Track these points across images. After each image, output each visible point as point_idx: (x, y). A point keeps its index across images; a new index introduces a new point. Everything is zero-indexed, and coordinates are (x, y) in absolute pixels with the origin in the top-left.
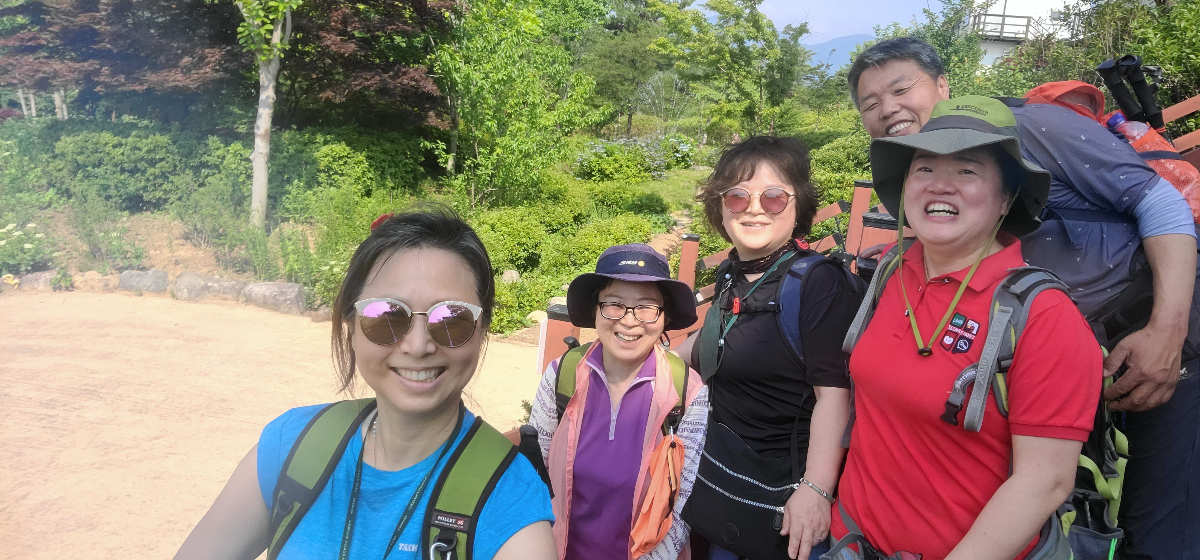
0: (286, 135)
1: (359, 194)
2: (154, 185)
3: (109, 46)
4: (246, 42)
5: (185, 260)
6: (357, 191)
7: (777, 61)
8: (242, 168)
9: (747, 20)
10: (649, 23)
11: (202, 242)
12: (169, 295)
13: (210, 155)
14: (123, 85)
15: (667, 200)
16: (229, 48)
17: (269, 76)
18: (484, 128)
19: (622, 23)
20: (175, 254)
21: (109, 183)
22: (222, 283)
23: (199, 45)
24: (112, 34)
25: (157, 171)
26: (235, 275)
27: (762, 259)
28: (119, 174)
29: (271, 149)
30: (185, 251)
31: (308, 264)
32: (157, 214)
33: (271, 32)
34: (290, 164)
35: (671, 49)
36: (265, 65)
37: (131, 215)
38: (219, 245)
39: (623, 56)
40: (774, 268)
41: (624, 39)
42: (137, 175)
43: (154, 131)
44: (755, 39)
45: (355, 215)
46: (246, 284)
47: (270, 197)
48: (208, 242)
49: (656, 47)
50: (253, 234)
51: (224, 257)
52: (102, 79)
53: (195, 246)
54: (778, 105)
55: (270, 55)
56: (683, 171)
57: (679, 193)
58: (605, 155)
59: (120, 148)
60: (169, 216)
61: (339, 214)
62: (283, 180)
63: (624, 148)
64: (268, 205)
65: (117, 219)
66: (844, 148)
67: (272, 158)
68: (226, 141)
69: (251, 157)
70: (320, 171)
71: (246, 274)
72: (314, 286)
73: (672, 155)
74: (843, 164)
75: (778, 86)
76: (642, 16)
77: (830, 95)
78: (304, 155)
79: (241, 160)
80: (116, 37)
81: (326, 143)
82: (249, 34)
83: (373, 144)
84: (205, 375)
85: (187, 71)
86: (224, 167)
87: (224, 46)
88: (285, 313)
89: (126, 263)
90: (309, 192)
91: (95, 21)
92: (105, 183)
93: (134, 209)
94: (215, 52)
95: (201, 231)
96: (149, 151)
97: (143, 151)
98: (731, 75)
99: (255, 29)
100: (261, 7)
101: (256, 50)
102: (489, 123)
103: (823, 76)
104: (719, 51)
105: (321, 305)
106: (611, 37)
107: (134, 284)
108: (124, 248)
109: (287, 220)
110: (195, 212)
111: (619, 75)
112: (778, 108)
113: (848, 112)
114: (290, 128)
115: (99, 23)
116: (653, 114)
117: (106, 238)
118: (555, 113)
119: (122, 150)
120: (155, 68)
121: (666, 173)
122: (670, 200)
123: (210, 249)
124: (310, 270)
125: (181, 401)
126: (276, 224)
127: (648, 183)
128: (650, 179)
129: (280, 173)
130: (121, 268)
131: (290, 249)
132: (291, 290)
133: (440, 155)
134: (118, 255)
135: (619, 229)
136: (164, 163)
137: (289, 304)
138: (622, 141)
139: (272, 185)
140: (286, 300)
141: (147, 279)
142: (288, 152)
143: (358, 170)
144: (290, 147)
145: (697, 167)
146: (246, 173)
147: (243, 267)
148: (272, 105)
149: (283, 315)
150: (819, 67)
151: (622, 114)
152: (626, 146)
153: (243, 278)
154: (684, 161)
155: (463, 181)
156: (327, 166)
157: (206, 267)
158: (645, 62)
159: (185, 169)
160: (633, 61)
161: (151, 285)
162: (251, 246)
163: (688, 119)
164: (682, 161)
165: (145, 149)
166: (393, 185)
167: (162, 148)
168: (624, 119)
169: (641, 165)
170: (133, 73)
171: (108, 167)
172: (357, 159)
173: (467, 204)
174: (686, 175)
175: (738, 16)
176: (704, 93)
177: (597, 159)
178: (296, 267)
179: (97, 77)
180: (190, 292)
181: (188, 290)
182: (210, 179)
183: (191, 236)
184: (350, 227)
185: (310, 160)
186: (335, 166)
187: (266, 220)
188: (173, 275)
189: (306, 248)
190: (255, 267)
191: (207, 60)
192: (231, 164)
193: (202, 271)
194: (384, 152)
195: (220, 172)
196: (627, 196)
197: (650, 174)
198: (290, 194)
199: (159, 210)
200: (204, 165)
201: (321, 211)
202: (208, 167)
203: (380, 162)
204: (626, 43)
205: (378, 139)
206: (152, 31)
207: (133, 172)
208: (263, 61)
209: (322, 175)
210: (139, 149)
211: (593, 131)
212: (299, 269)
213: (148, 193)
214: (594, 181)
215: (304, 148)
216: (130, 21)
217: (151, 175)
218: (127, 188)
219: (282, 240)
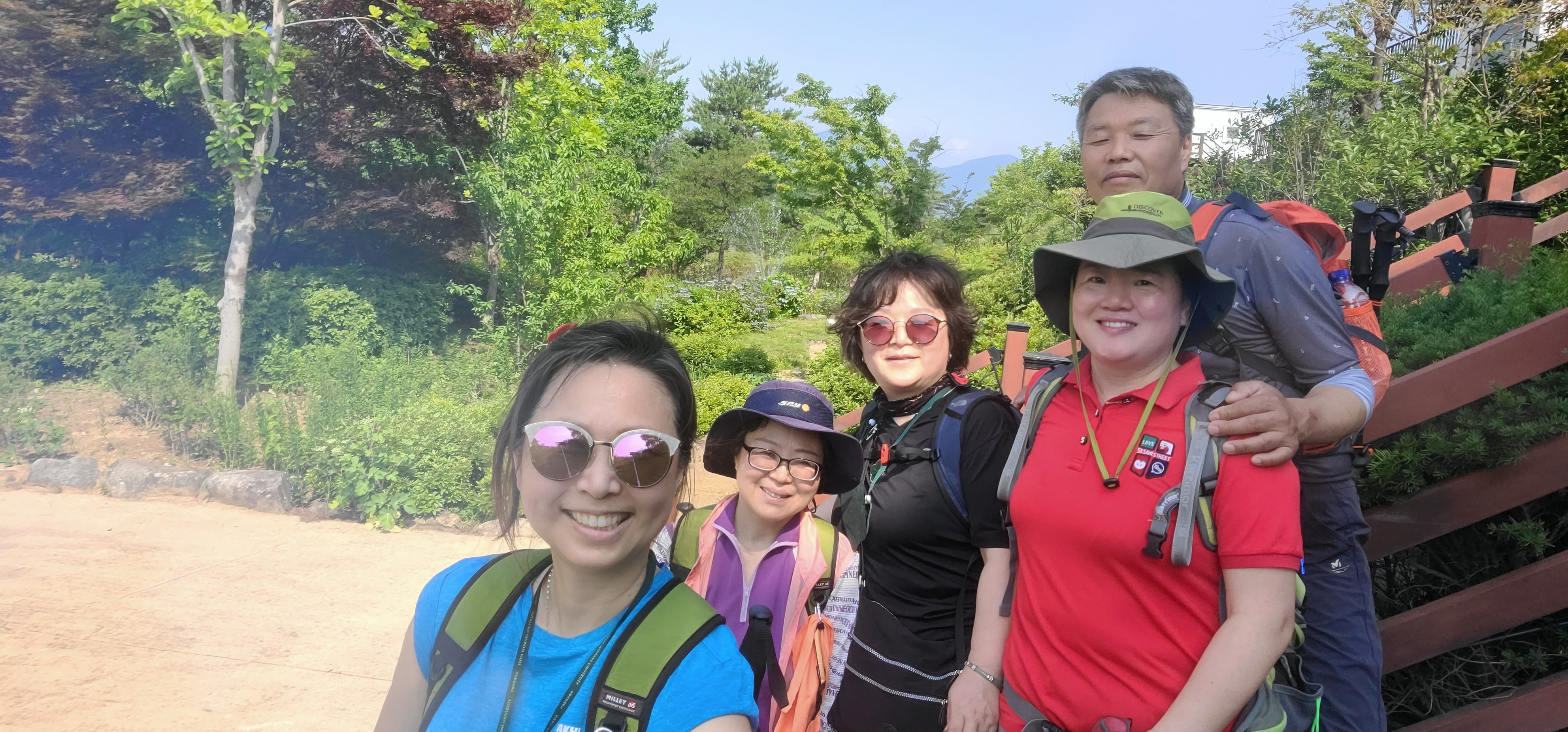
0: (267, 277)
1: (365, 353)
2: (80, 344)
3: (24, 160)
4: (218, 154)
5: (122, 444)
6: (360, 348)
7: (904, 183)
8: (204, 320)
9: (866, 134)
10: (743, 138)
11: (146, 420)
12: (99, 491)
13: (159, 304)
14: (42, 210)
15: (772, 356)
16: (190, 162)
17: (247, 200)
18: (533, 268)
19: (709, 138)
20: (108, 436)
21: (17, 343)
22: (175, 473)
23: (149, 159)
24: (28, 145)
25: (84, 326)
26: (193, 461)
27: (913, 398)
28: (30, 330)
29: (246, 295)
30: (123, 432)
31: (295, 445)
32: (82, 384)
33: (251, 142)
34: (270, 315)
35: (774, 168)
36: (242, 185)
37: (45, 385)
38: (172, 422)
39: (711, 178)
40: (928, 407)
41: (712, 158)
42: (56, 331)
43: (80, 272)
44: (877, 156)
45: (360, 380)
46: (208, 474)
47: (242, 358)
48: (154, 419)
49: (755, 166)
50: (220, 406)
51: (177, 438)
52: (13, 202)
53: (136, 424)
54: (908, 236)
55: (249, 172)
56: (790, 320)
57: (786, 348)
58: (691, 300)
59: (34, 295)
60: (99, 386)
61: (337, 378)
62: (260, 336)
63: (714, 291)
64: (240, 369)
65: (27, 390)
66: (991, 287)
67: (246, 307)
68: (183, 285)
69: (219, 305)
70: (311, 323)
71: (209, 460)
72: (304, 473)
73: (776, 300)
74: (990, 307)
75: (907, 214)
76: (735, 130)
77: (968, 228)
78: (290, 302)
79: (203, 310)
80: (34, 149)
81: (319, 286)
82: (222, 145)
83: (385, 288)
84: (153, 595)
85: (129, 191)
86: (178, 319)
87: (184, 159)
88: (264, 511)
89: (40, 448)
90: (296, 350)
91: (8, 127)
92: (11, 342)
93: (50, 377)
94: (171, 167)
95: (146, 405)
96: (74, 299)
97: (66, 300)
98: (849, 201)
99: (230, 139)
100: (240, 110)
101: (230, 166)
102: (540, 262)
103: (959, 205)
104: (832, 170)
105: (313, 499)
106: (695, 155)
107: (50, 476)
108: (37, 428)
109: (265, 388)
110: (139, 378)
111: (706, 202)
112: (907, 239)
113: (991, 249)
114: (272, 268)
115: (13, 130)
116: (749, 251)
117: (13, 415)
118: (625, 245)
119: (36, 298)
120: (86, 188)
121: (769, 323)
122: (775, 357)
123: (157, 429)
124: (299, 453)
125: (120, 631)
126: (253, 391)
127: (746, 336)
128: (749, 330)
129: (256, 326)
130: (32, 456)
131: (271, 425)
132: (273, 480)
133: (475, 302)
134: (29, 438)
135: (712, 392)
136: (94, 314)
137: (270, 498)
138: (713, 283)
139: (245, 343)
140: (265, 494)
141: (69, 470)
142: (268, 299)
143: (363, 321)
144: (271, 293)
145: (808, 316)
146: (209, 327)
147: (205, 452)
148: (249, 237)
149: (261, 513)
150: (954, 194)
151: (711, 250)
152: (717, 289)
153: (204, 465)
154: (792, 308)
155: (506, 334)
156: (321, 316)
157: (152, 451)
158: (738, 186)
159: (123, 322)
160: (724, 184)
161: (74, 478)
162: (216, 422)
163: (795, 256)
164: (789, 308)
165: (70, 296)
166: (411, 340)
167: (92, 294)
168: (714, 256)
169: (738, 313)
170: (57, 196)
171: (16, 321)
172: (362, 307)
173: (511, 364)
174: (795, 325)
175: (855, 129)
176: (815, 224)
177: (680, 306)
178: (278, 449)
179: (6, 200)
180: (129, 486)
181: (126, 482)
182: (159, 335)
183: (130, 411)
184: (353, 395)
185: (298, 309)
186: (332, 316)
187: (237, 388)
188: (105, 463)
189: (294, 423)
190: (221, 451)
191: (159, 178)
192: (188, 315)
193: (146, 458)
194: (400, 298)
195: (173, 327)
196: (719, 351)
197: (749, 324)
198: (269, 353)
199: (85, 378)
200: (150, 317)
201: (313, 376)
202: (156, 319)
203: (394, 311)
204: (715, 162)
205: (391, 281)
206: (87, 140)
207: (49, 328)
208: (240, 180)
209: (314, 328)
210: (61, 297)
211: (673, 272)
212: (282, 452)
213: (70, 355)
214: (677, 333)
215: (290, 293)
216: (56, 129)
217: (75, 331)
218: (41, 349)
219: (261, 414)
